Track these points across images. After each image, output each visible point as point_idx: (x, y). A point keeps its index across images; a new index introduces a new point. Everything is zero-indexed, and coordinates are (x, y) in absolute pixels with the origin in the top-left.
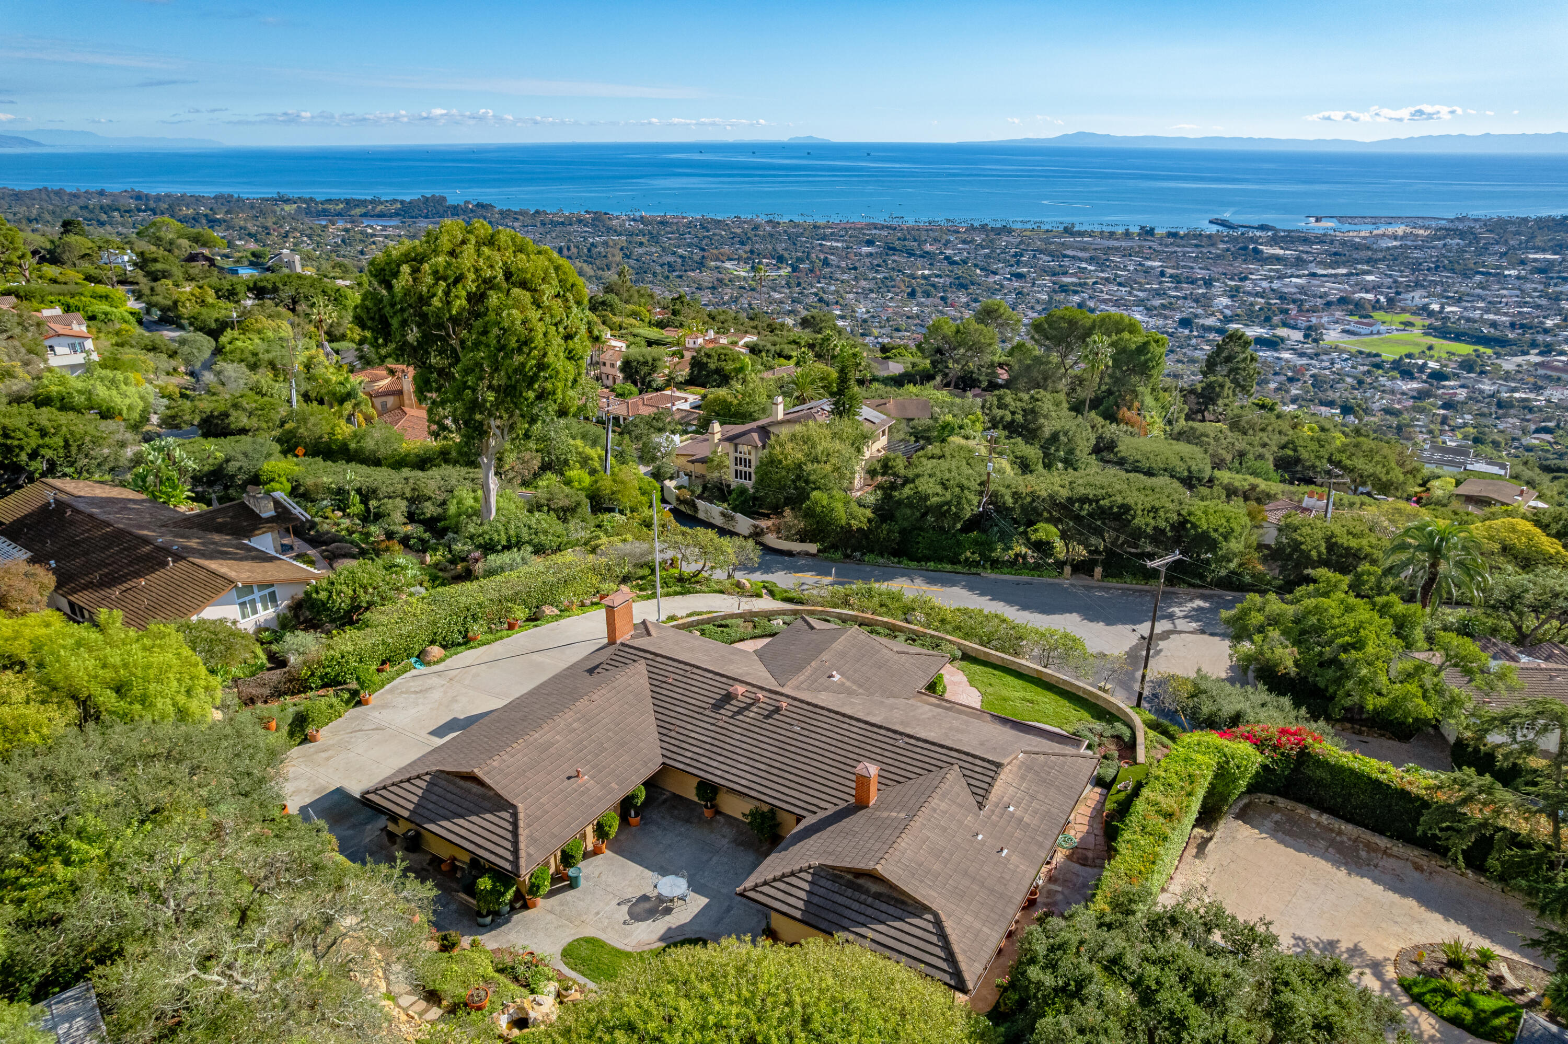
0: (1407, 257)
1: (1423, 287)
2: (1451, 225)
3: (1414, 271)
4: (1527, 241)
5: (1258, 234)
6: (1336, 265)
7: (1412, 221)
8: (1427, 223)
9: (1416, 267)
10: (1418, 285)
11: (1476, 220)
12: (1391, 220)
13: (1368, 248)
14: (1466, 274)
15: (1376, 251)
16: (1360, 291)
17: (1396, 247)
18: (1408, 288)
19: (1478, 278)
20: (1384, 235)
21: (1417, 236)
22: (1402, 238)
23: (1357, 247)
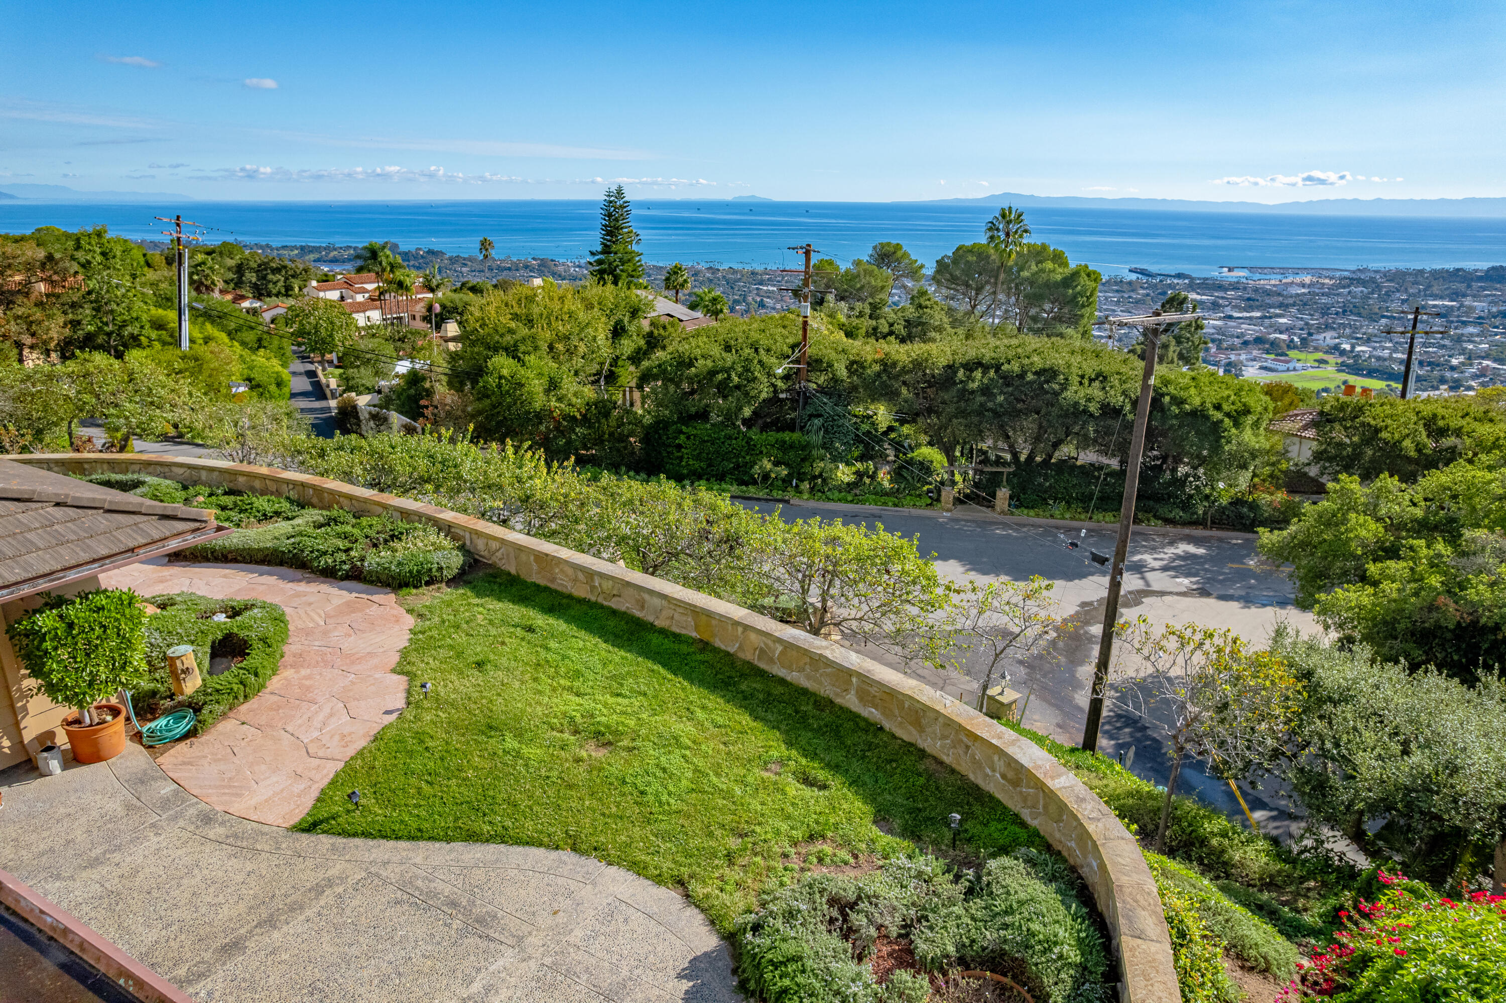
0: (1316, 303)
1: (1334, 329)
2: (1354, 276)
3: (1323, 314)
4: (1425, 290)
5: (1176, 281)
6: (1250, 309)
7: (1317, 272)
8: (1331, 274)
9: (1325, 311)
10: (1328, 327)
11: (1376, 272)
12: (1297, 271)
13: (1279, 294)
14: (1373, 318)
15: (1286, 297)
16: (1275, 332)
17: (1304, 294)
18: (1319, 329)
19: (1383, 321)
20: (1292, 283)
21: (1323, 284)
22: (1309, 286)
23: (1268, 293)
